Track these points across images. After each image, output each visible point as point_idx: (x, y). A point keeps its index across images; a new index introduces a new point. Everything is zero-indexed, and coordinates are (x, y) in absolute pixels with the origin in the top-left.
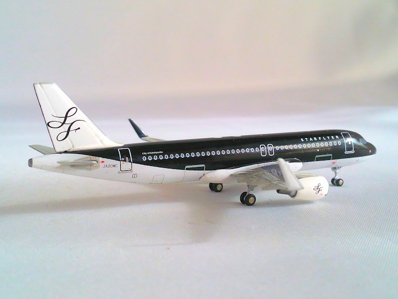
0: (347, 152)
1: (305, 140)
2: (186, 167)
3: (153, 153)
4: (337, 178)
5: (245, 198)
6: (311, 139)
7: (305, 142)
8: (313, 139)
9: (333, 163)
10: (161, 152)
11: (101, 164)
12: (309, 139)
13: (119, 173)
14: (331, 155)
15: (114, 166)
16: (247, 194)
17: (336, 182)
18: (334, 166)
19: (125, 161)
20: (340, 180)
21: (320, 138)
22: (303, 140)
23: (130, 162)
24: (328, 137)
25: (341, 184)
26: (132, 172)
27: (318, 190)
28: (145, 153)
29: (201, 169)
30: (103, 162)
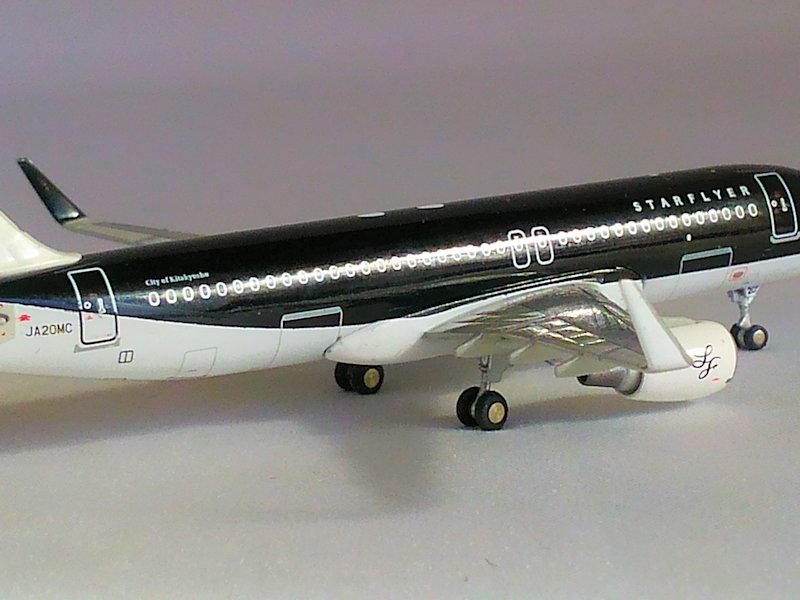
0: (776, 238)
1: (645, 206)
2: (285, 318)
3: (178, 279)
4: (746, 322)
5: (473, 408)
6: (664, 203)
7: (647, 214)
8: (671, 202)
9: (737, 276)
10: (202, 275)
11: (19, 324)
12: (657, 203)
13: (77, 349)
14: (730, 250)
15: (61, 329)
16: (480, 394)
17: (745, 340)
18: (739, 284)
19: (94, 310)
20: (755, 328)
21: (691, 197)
22: (639, 209)
23: (109, 312)
24: (718, 193)
25: (760, 342)
26: (117, 344)
27: (706, 366)
28: (153, 282)
29: (331, 321)
30: (24, 318)
